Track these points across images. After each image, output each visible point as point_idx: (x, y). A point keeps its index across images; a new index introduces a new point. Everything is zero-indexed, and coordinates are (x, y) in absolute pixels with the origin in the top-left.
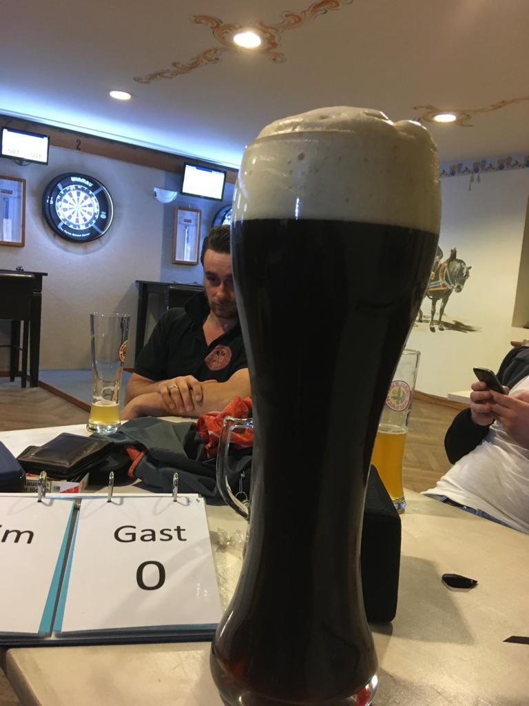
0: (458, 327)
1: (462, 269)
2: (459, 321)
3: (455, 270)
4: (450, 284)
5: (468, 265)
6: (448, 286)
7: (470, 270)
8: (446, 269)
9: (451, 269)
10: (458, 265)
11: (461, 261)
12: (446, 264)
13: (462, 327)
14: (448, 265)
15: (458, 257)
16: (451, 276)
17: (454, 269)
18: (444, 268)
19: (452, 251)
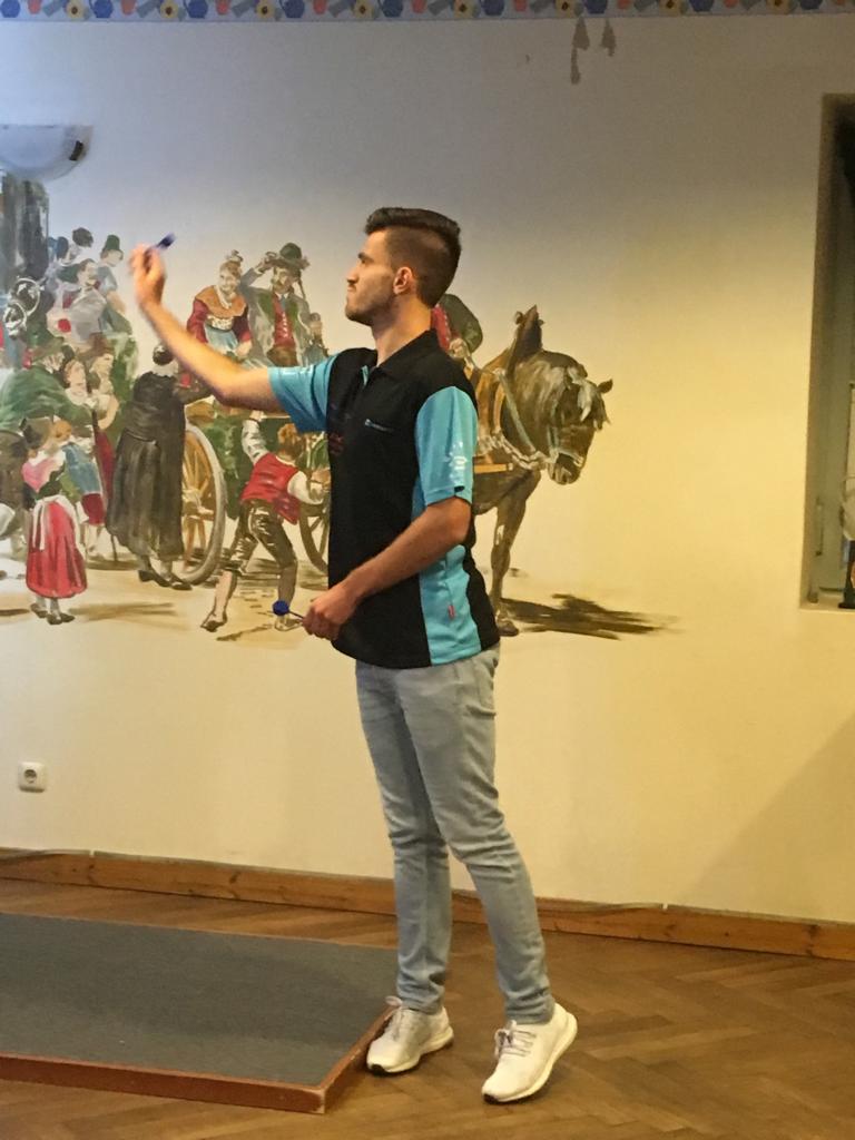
0: (577, 616)
1: (572, 393)
2: (579, 594)
3: (544, 394)
4: (525, 451)
5: (597, 378)
6: (518, 455)
7: (605, 397)
8: (501, 392)
9: (527, 394)
10: (554, 377)
11: (566, 362)
12: (500, 372)
13: (594, 616)
14: (511, 375)
15: (549, 343)
16: (527, 417)
17: (537, 389)
18: (495, 386)
19: (521, 319)
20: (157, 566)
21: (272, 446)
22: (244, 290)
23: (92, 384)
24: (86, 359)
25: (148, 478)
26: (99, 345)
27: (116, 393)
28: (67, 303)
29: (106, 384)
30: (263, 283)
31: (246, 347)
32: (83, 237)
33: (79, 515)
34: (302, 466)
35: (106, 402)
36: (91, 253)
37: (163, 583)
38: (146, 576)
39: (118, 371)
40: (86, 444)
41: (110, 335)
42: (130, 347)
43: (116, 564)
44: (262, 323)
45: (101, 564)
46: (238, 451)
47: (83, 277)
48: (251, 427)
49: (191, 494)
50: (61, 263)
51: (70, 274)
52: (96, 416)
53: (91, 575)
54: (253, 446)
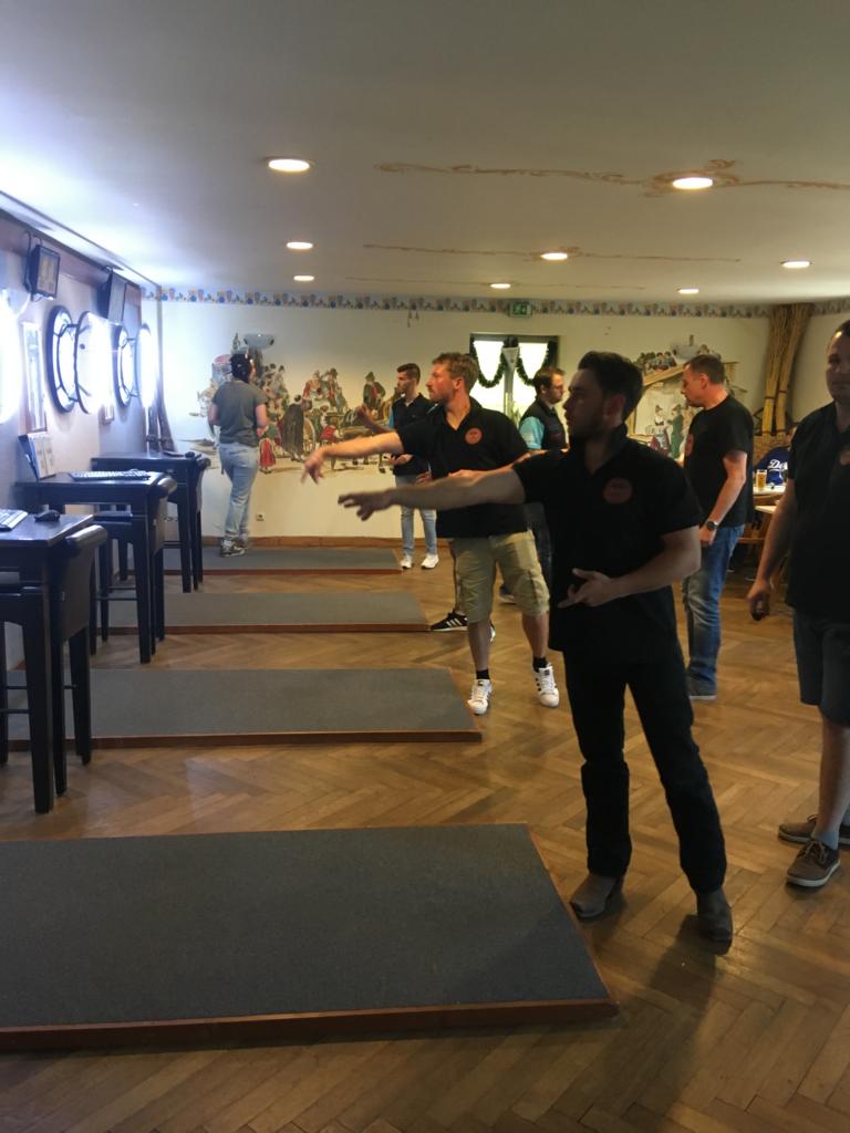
20: (296, 457)
21: (329, 423)
22: (320, 381)
23: (276, 407)
24: (275, 400)
25: (293, 433)
26: (278, 396)
27: (284, 409)
28: (269, 384)
29: (281, 407)
30: (326, 379)
31: (321, 396)
32: (273, 366)
33: (273, 443)
34: (337, 428)
35: (281, 412)
36: (276, 371)
37: (298, 461)
38: (293, 459)
39: (284, 403)
40: (275, 423)
41: (282, 393)
42: (288, 397)
43: (284, 457)
44: (325, 390)
45: (280, 457)
46: (319, 425)
47: (274, 378)
48: (323, 418)
49: (306, 436)
50: (266, 373)
51: (269, 376)
52: (278, 416)
53: (277, 460)
54: (323, 423)
